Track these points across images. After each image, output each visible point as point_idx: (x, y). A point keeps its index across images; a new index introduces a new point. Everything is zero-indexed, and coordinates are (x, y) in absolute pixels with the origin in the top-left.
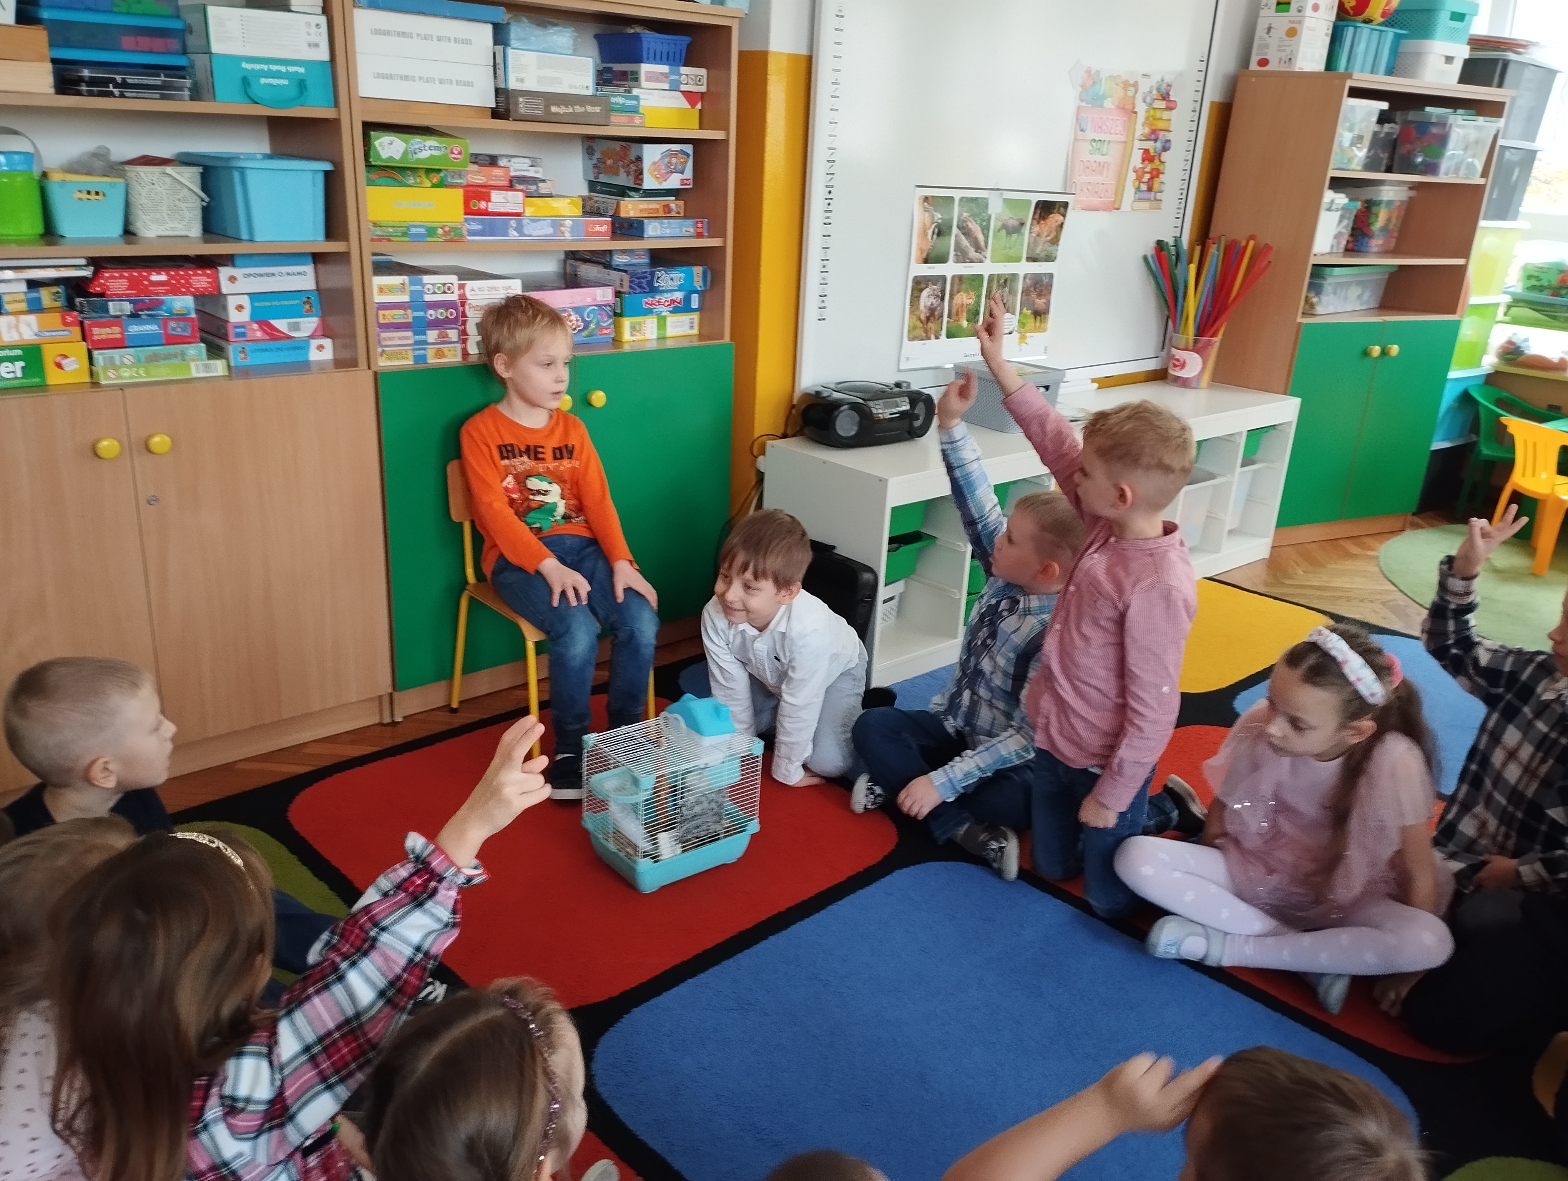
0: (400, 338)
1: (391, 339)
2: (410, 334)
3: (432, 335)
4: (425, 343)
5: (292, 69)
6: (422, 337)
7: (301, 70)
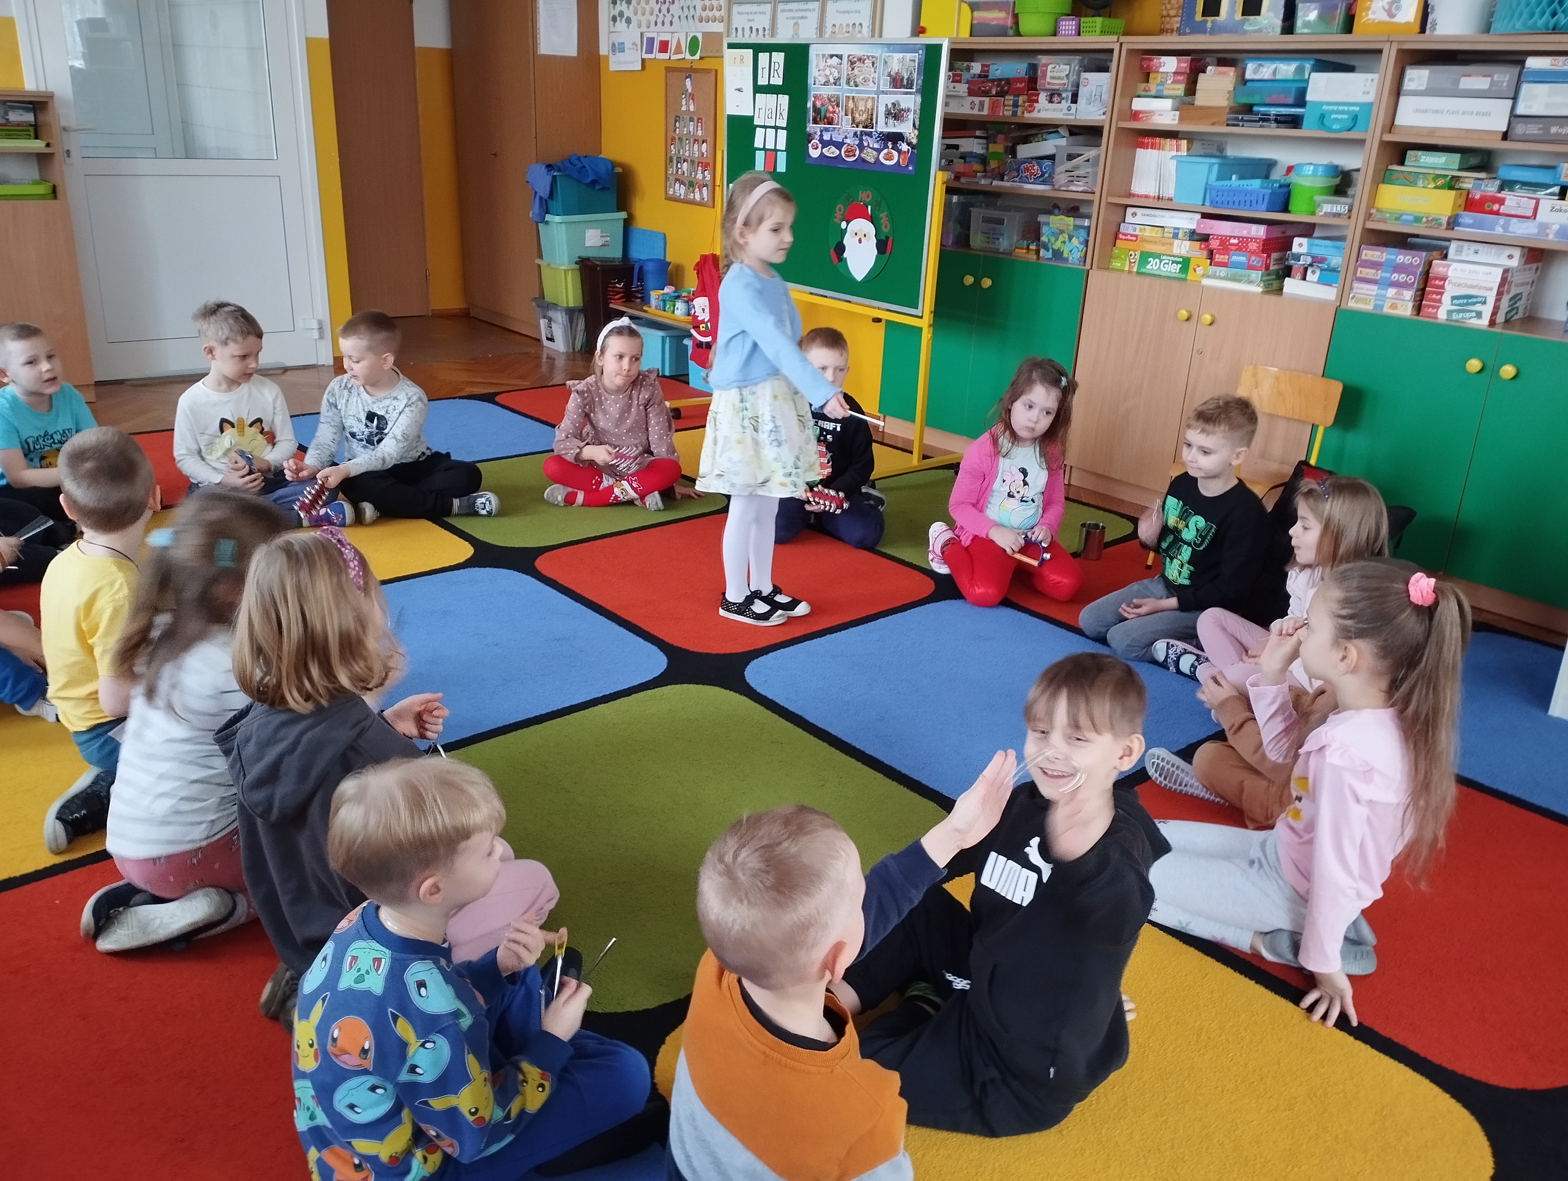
0: (1367, 289)
1: (1361, 289)
2: (1375, 287)
3: (1391, 292)
4: (1384, 296)
5: (1351, 108)
6: (1383, 292)
7: (1357, 109)
